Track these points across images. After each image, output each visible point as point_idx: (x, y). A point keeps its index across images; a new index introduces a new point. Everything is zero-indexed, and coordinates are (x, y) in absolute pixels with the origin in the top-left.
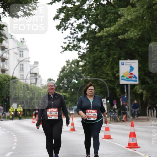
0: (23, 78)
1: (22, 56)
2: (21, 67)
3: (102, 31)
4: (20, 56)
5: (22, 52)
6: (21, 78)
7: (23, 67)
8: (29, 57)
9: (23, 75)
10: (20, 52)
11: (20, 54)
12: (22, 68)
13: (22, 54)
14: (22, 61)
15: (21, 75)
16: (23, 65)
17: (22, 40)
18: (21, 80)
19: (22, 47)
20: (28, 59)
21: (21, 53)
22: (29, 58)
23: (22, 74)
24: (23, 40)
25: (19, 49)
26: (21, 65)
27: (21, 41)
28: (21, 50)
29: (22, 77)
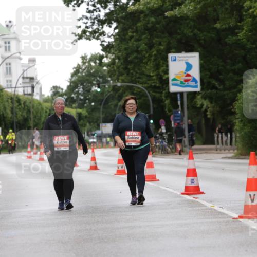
0: (11, 85)
1: (9, 50)
2: (7, 68)
3: (138, 3)
4: (6, 50)
5: (9, 43)
6: (7, 85)
7: (10, 68)
8: (20, 51)
9: (11, 81)
10: (5, 43)
11: (6, 47)
12: (8, 70)
13: (9, 47)
14: (8, 57)
15: (7, 81)
16: (10, 64)
17: (8, 23)
18: (8, 88)
19: (8, 35)
20: (18, 55)
21: (7, 45)
22: (20, 53)
23: (9, 79)
24: (10, 24)
25: (3, 38)
26: (7, 64)
27: (7, 26)
28: (7, 40)
29: (9, 84)
